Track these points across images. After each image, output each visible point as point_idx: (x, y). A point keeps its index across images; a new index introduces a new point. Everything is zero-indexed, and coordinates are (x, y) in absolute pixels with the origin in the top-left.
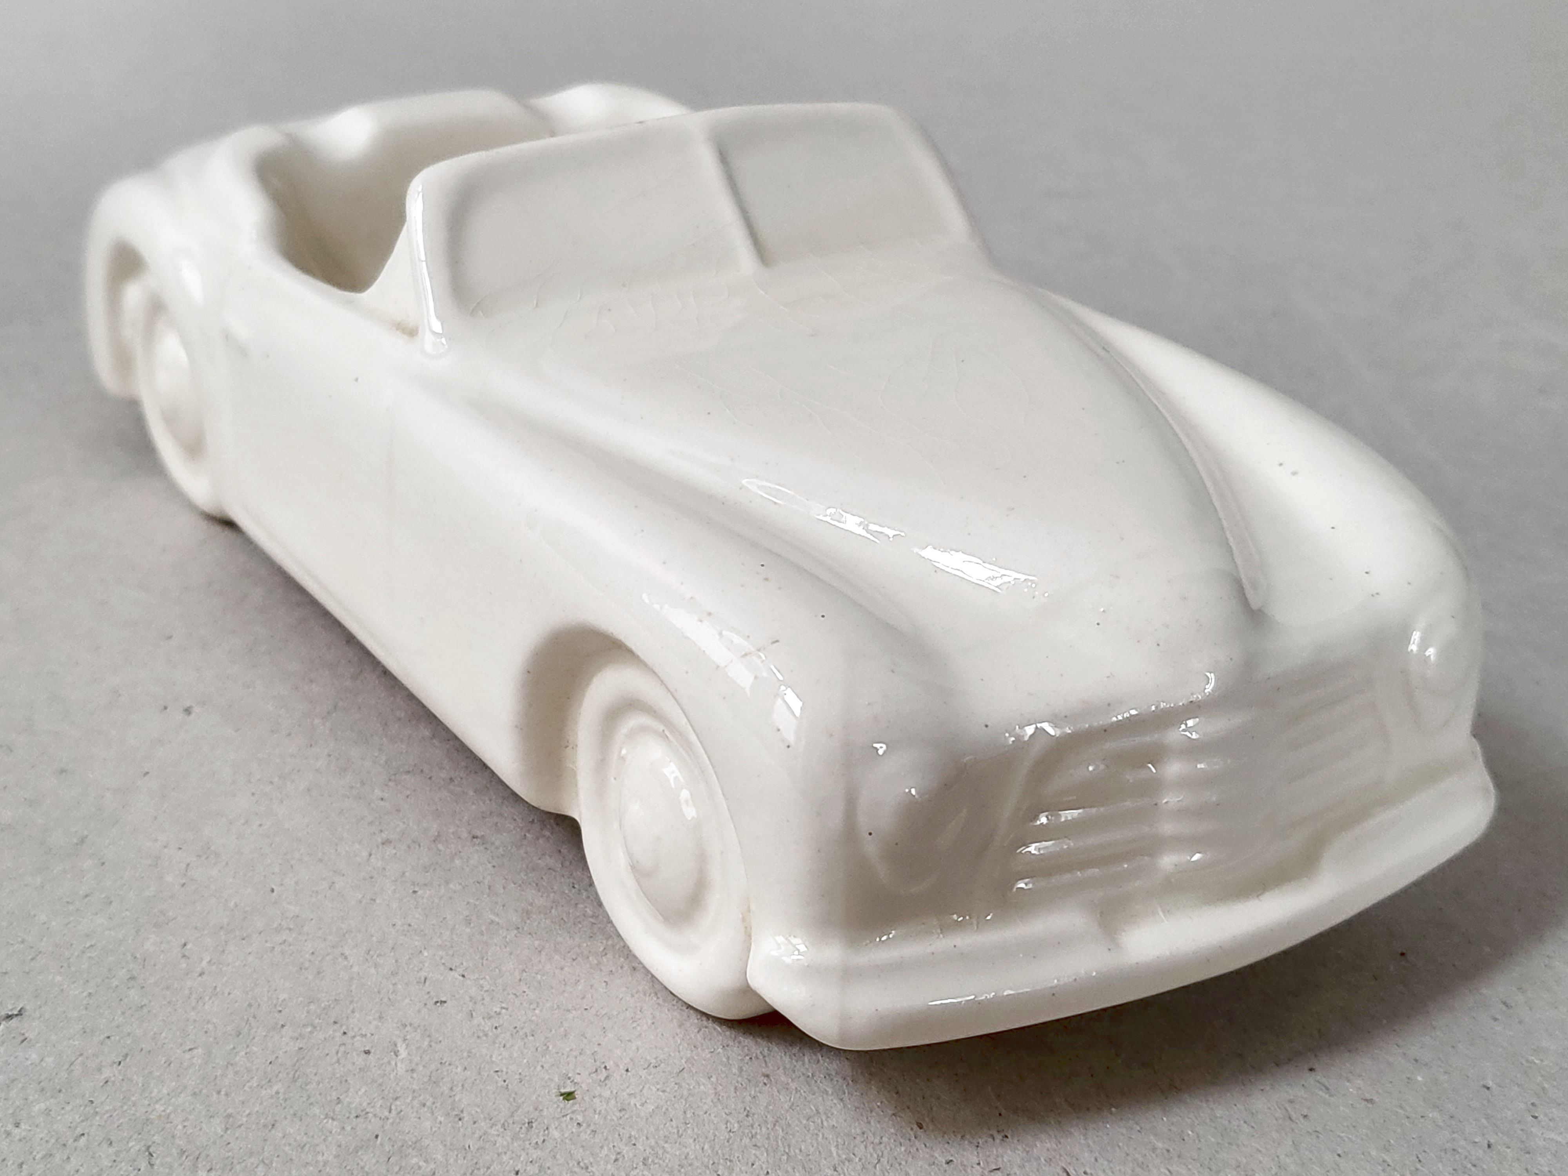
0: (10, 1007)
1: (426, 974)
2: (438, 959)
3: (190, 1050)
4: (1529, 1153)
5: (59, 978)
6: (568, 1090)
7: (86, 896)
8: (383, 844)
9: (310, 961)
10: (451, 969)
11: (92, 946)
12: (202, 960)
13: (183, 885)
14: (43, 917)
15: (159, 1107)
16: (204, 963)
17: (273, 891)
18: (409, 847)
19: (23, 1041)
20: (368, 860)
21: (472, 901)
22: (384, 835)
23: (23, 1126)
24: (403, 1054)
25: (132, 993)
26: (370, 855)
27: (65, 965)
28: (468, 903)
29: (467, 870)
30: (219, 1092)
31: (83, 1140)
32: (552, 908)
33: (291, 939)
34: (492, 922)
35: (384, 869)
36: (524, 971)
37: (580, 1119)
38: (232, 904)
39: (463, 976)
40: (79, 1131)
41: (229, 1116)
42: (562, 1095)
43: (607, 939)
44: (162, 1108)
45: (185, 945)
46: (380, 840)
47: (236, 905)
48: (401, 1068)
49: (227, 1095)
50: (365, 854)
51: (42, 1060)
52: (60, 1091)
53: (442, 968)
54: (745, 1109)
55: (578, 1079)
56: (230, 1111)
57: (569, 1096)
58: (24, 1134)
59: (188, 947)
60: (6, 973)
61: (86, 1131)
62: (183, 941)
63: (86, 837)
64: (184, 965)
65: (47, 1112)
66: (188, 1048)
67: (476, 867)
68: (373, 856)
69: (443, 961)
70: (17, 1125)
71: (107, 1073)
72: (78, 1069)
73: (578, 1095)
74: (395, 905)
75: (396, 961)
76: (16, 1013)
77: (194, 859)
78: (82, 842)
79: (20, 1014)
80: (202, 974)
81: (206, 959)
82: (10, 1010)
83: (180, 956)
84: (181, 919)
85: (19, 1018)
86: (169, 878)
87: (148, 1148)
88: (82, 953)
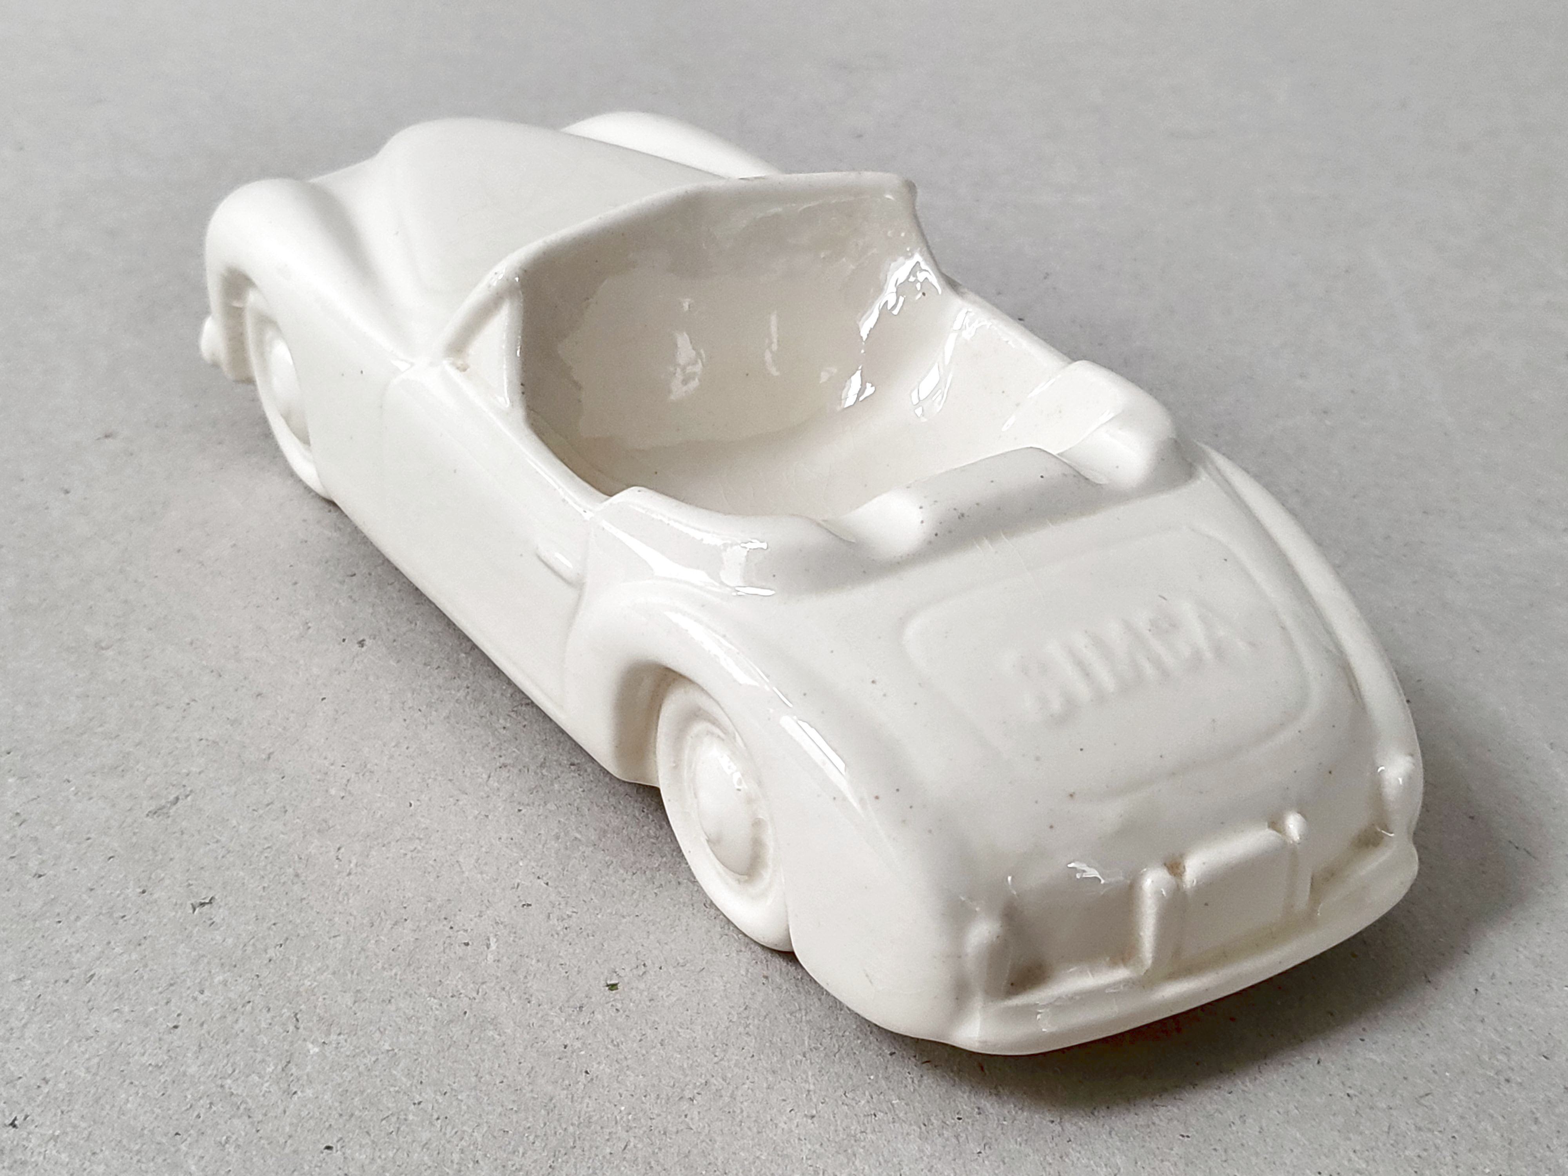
0: (203, 897)
1: (519, 881)
2: (529, 867)
3: (335, 937)
5: (241, 874)
6: (613, 982)
7: (268, 805)
8: (500, 767)
9: (432, 866)
10: (539, 878)
11: (269, 847)
12: (350, 862)
13: (343, 797)
14: (234, 823)
16: (353, 864)
17: (411, 805)
18: (520, 771)
19: (211, 925)
20: (488, 781)
21: (562, 820)
22: (502, 759)
23: (206, 993)
24: (493, 947)
25: (295, 887)
26: (489, 777)
27: (248, 863)
28: (559, 821)
29: (562, 792)
30: (352, 973)
31: (249, 1006)
32: (624, 828)
33: (419, 848)
34: (576, 838)
35: (498, 789)
36: (594, 881)
37: (619, 1006)
38: (378, 816)
39: (547, 884)
40: (247, 999)
41: (358, 991)
42: (608, 986)
44: (309, 983)
45: (339, 849)
46: (498, 764)
47: (381, 816)
48: (491, 958)
49: (358, 974)
50: (485, 776)
51: (224, 941)
52: (235, 966)
53: (532, 876)
54: (745, 1003)
55: (622, 973)
56: (359, 988)
57: (613, 987)
58: (206, 999)
59: (342, 850)
60: (202, 868)
61: (251, 1000)
62: (338, 846)
63: (272, 754)
64: (336, 866)
65: (225, 983)
66: (333, 935)
67: (569, 791)
68: (491, 779)
69: (533, 870)
70: (202, 992)
71: (271, 953)
72: (249, 949)
73: (620, 987)
74: (503, 821)
75: (498, 869)
76: (207, 901)
77: (353, 775)
78: (269, 758)
79: (210, 902)
80: (349, 874)
81: (354, 861)
82: (204, 899)
83: (335, 858)
84: (338, 827)
85: (209, 905)
86: (333, 792)
87: (296, 1014)
88: (262, 853)
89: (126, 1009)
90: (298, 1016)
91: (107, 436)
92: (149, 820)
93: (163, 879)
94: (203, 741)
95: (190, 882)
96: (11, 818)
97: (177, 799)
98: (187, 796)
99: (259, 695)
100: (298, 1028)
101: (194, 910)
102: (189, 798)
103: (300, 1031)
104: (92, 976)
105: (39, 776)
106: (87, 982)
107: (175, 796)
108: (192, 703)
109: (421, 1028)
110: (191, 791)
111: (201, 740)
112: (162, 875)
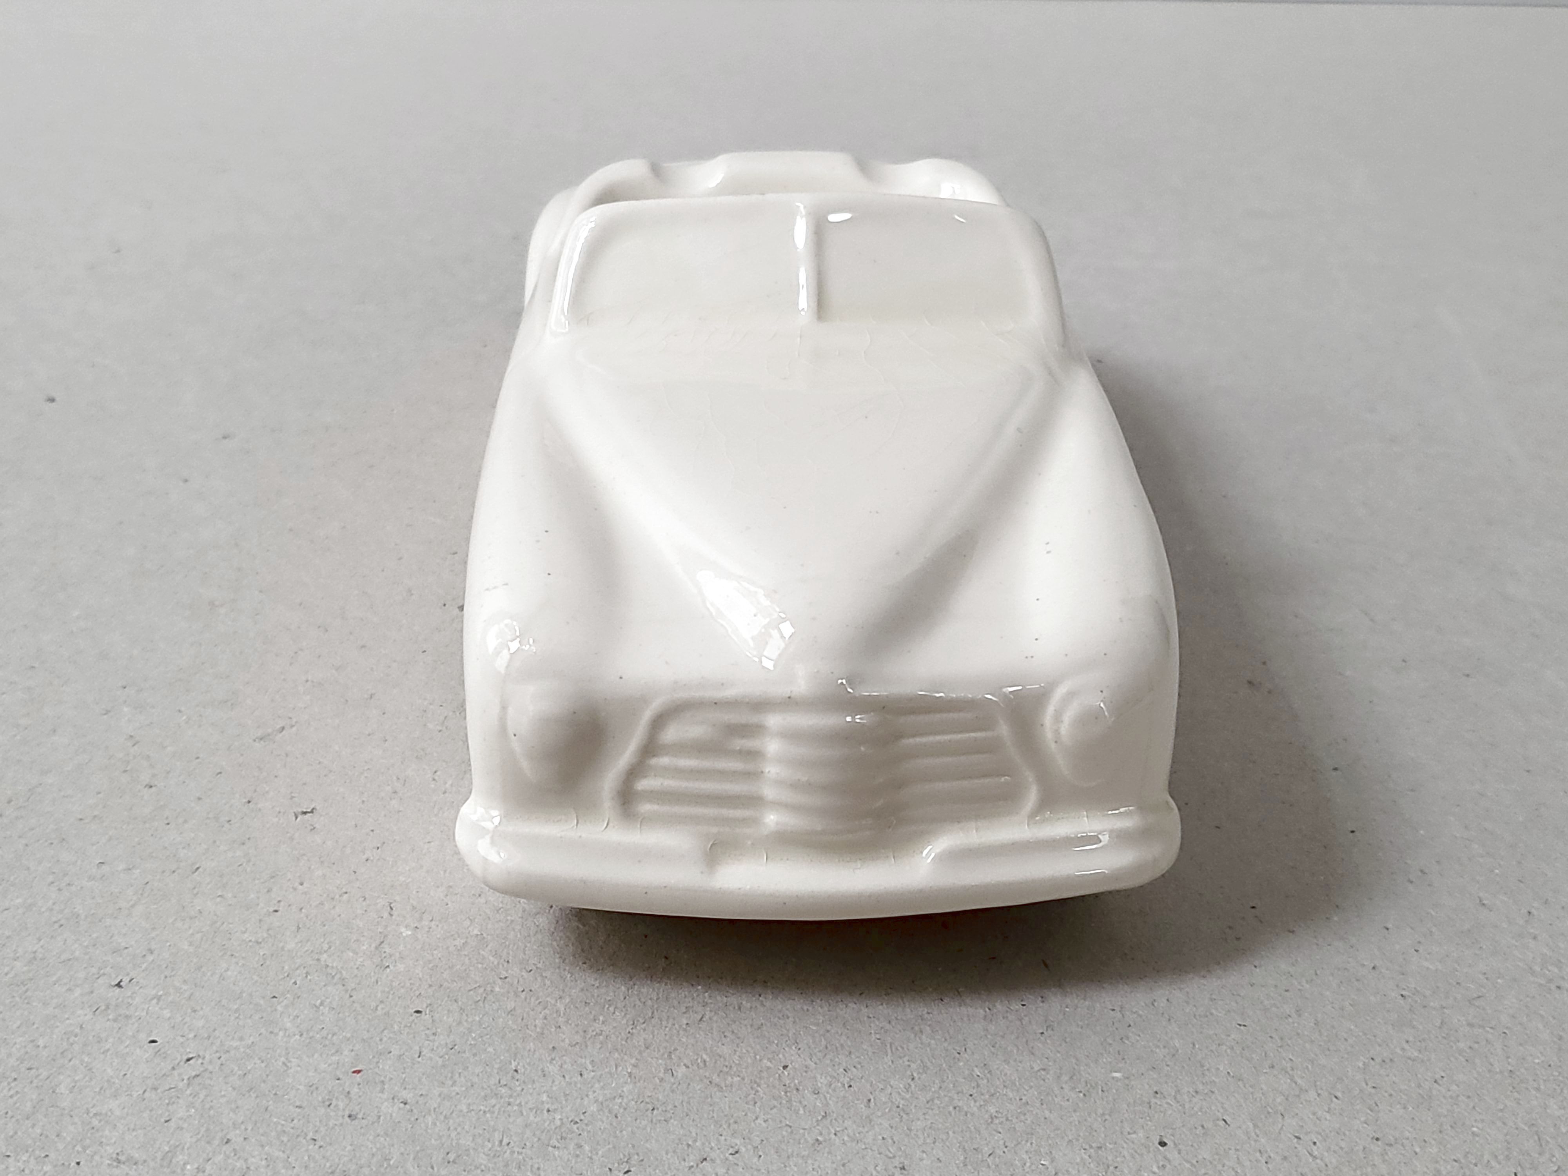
0: (305, 807)
3: (429, 842)
4: (1403, 974)
5: (342, 790)
7: (369, 735)
11: (369, 769)
12: (446, 783)
13: (440, 731)
14: (336, 748)
15: (402, 879)
16: (447, 786)
19: (311, 830)
23: (305, 885)
25: (393, 802)
27: (348, 781)
30: (445, 871)
31: (346, 896)
40: (344, 890)
41: (450, 887)
44: (403, 879)
45: (435, 772)
49: (450, 873)
51: (324, 843)
52: (334, 864)
56: (451, 884)
58: (306, 890)
59: (438, 773)
60: (305, 784)
61: (348, 891)
62: (435, 769)
63: (374, 694)
65: (324, 877)
66: (427, 841)
70: (302, 884)
71: (368, 854)
72: (348, 850)
76: (309, 810)
77: (451, 713)
78: (371, 697)
79: (312, 812)
80: (445, 793)
81: (450, 782)
82: (306, 808)
83: (431, 779)
84: (435, 754)
85: (311, 814)
86: (430, 726)
87: (391, 903)
88: (362, 773)
89: (230, 895)
90: (392, 905)
91: (225, 438)
92: (257, 744)
93: (267, 792)
94: (309, 683)
95: (293, 795)
96: (126, 739)
97: (283, 728)
98: (292, 726)
99: (363, 647)
100: (391, 915)
101: (296, 818)
102: (294, 729)
103: (394, 917)
104: (198, 868)
105: (153, 707)
106: (193, 873)
107: (281, 725)
108: (300, 652)
109: (509, 918)
110: (296, 722)
111: (307, 681)
112: (267, 789)
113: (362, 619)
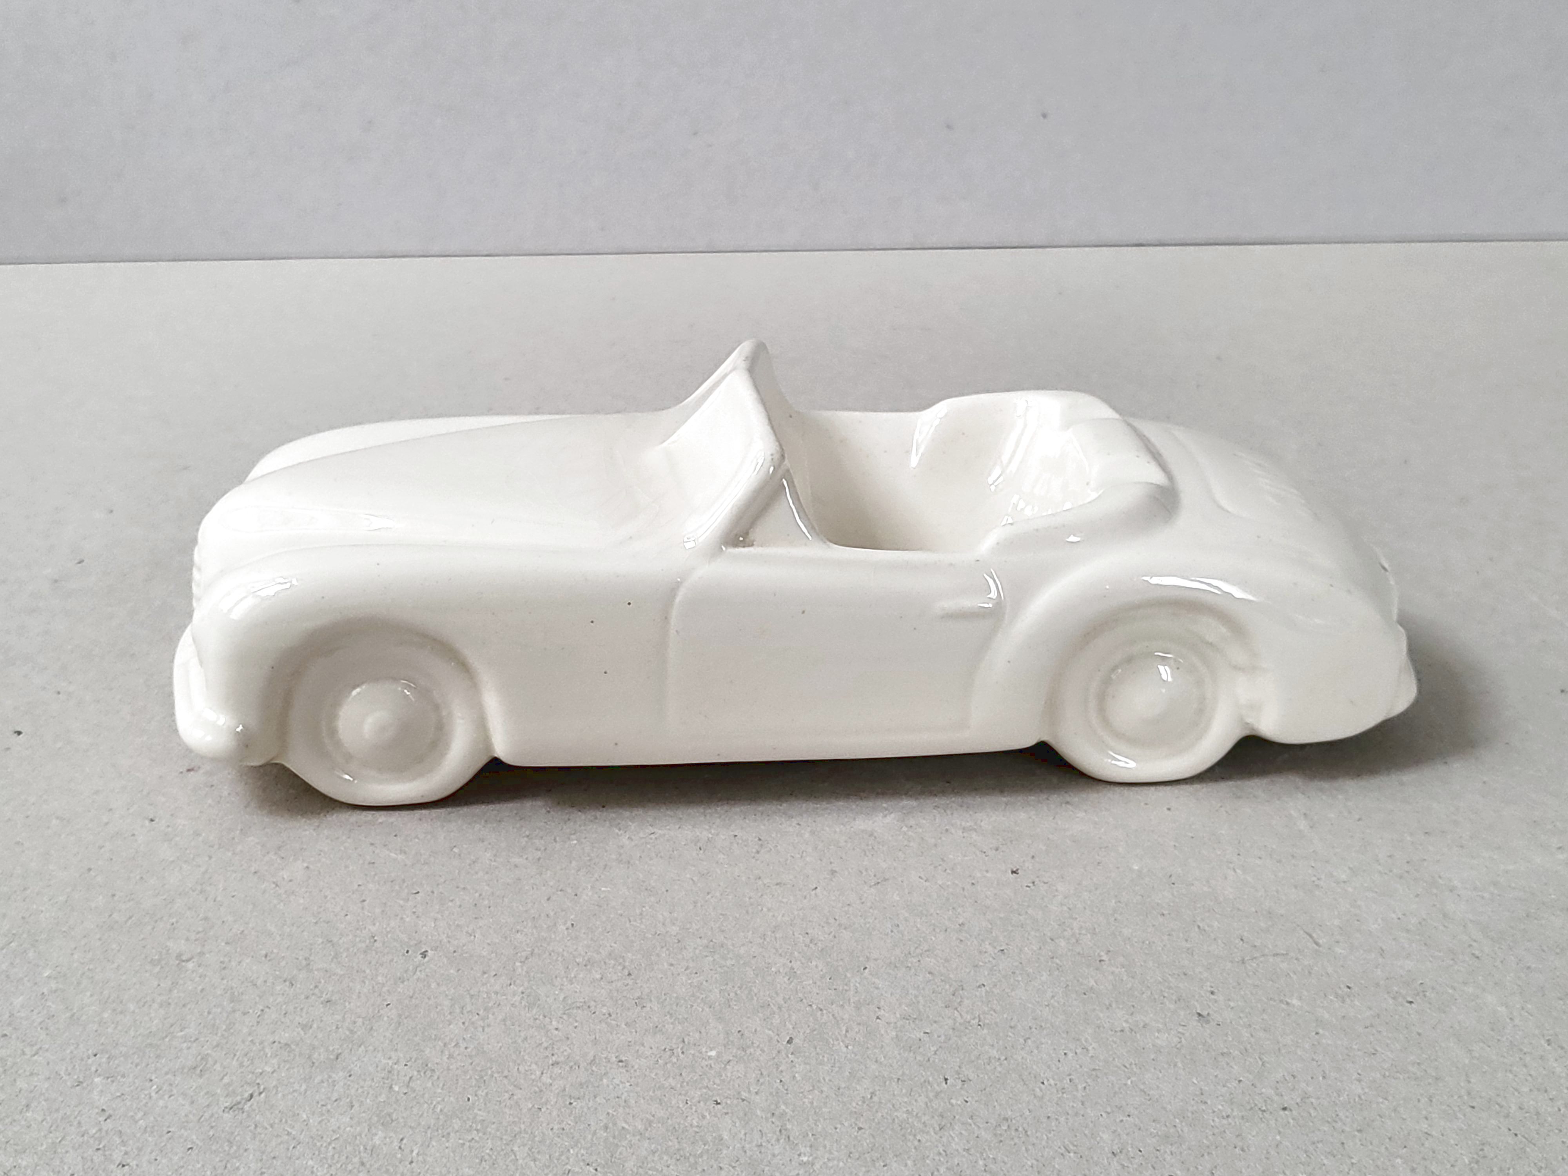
1: (570, 1168)
2: (580, 1156)
5: (310, 1163)
7: (336, 1100)
8: (552, 1065)
9: (489, 1154)
10: (588, 1164)
11: (336, 1139)
12: (412, 1151)
13: (405, 1094)
14: (305, 1117)
16: (414, 1154)
17: (469, 1099)
18: (571, 1067)
20: (540, 1077)
21: (611, 1112)
22: (554, 1058)
26: (542, 1073)
27: (317, 1153)
28: (608, 1113)
29: (611, 1087)
32: (668, 1118)
33: (477, 1138)
34: (623, 1128)
35: (551, 1085)
36: (641, 1167)
38: (438, 1110)
39: (596, 1170)
43: (705, 1145)
45: (402, 1140)
46: (551, 1062)
47: (441, 1110)
50: (538, 1073)
53: (582, 1164)
59: (405, 1141)
62: (401, 1137)
63: (340, 1054)
64: (399, 1156)
67: (618, 1085)
68: (544, 1075)
69: (583, 1157)
74: (555, 1113)
75: (550, 1157)
77: (416, 1073)
78: (337, 1058)
80: (411, 1162)
81: (416, 1151)
83: (397, 1148)
84: (401, 1120)
86: (396, 1088)
88: (330, 1144)
92: (226, 1115)
93: (238, 1168)
94: (276, 1044)
96: (97, 1113)
98: (260, 1093)
99: (328, 1001)
102: (263, 1095)
105: (123, 1076)
107: (250, 1092)
108: (267, 1010)
110: (264, 1089)
111: (274, 1042)
112: (237, 1164)
113: (326, 971)
